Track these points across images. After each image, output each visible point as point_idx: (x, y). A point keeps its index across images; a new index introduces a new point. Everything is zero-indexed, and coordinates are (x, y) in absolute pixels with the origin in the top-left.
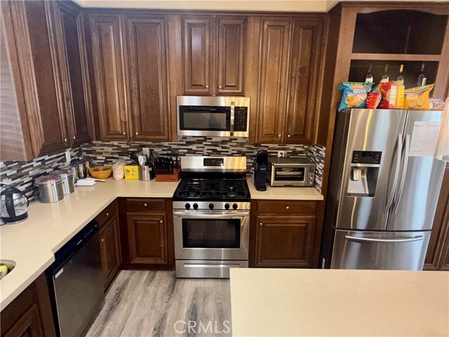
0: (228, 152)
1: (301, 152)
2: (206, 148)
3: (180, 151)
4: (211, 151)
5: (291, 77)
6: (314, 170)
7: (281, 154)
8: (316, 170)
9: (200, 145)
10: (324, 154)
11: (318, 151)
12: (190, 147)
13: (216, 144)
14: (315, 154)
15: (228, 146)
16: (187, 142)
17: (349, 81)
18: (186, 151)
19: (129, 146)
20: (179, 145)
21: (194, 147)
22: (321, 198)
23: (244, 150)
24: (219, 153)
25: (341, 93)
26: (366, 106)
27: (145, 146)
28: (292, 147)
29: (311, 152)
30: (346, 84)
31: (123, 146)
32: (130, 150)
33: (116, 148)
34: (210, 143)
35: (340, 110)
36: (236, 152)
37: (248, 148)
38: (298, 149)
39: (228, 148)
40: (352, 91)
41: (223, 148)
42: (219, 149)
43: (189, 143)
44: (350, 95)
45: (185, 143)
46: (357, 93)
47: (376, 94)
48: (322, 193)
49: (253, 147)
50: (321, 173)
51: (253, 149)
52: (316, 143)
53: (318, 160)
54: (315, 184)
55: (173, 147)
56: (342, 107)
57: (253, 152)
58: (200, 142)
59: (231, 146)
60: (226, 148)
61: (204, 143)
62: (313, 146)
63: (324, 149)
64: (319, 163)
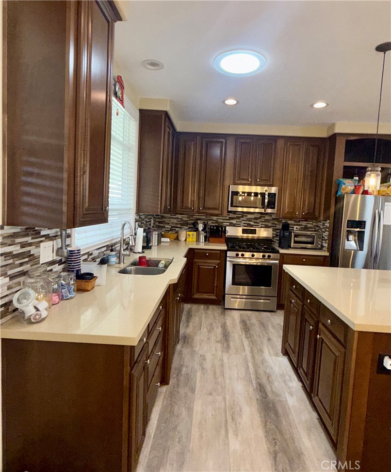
0: (258, 225)
1: (311, 228)
2: (243, 222)
3: (224, 224)
4: (246, 225)
5: (304, 176)
6: (323, 239)
7: (297, 228)
8: (323, 237)
9: (239, 220)
10: (328, 225)
11: (324, 224)
12: (231, 221)
14: (321, 227)
16: (229, 218)
17: (343, 178)
18: (228, 224)
19: (188, 219)
20: (224, 219)
21: (234, 222)
22: (327, 254)
23: (270, 224)
24: (252, 226)
25: (338, 185)
26: (354, 192)
27: (200, 219)
28: (304, 223)
29: (318, 226)
30: (341, 180)
31: (184, 219)
32: (189, 222)
33: (179, 220)
34: (246, 219)
35: (338, 195)
36: (264, 226)
37: (272, 223)
38: (309, 225)
39: (259, 223)
40: (345, 184)
41: (255, 223)
42: (252, 223)
44: (343, 186)
45: (228, 218)
46: (348, 185)
47: (360, 186)
48: (328, 251)
49: (276, 223)
50: (326, 238)
51: (276, 224)
52: (322, 219)
53: (324, 230)
54: (322, 246)
55: (219, 221)
56: (339, 193)
57: (276, 227)
58: (238, 218)
59: (261, 222)
60: (257, 223)
61: (241, 219)
62: (320, 222)
63: (328, 221)
64: (324, 232)
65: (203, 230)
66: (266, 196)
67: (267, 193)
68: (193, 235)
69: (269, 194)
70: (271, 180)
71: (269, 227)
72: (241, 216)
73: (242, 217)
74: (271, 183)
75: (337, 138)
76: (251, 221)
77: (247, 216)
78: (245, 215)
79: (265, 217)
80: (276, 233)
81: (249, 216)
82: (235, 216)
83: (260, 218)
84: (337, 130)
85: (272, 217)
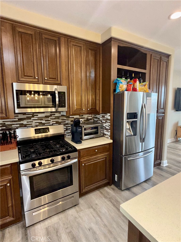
0: (49, 123)
2: (34, 121)
4: (38, 124)
8: (104, 127)
9: (30, 120)
10: (109, 118)
11: (103, 117)
12: (22, 122)
14: (101, 119)
15: (49, 119)
18: (18, 125)
20: (12, 121)
21: (25, 122)
23: (60, 121)
24: (43, 124)
28: (86, 116)
29: (97, 118)
34: (37, 118)
35: (116, 93)
36: (55, 123)
37: (62, 119)
38: (89, 118)
39: (50, 121)
41: (46, 121)
42: (43, 122)
43: (20, 120)
45: (17, 120)
47: (131, 85)
48: (111, 139)
49: (65, 118)
50: (107, 128)
51: (65, 120)
52: (101, 113)
58: (29, 118)
59: (52, 119)
60: (48, 121)
61: (32, 119)
62: (99, 115)
63: (109, 114)
64: (105, 123)
66: (57, 95)
67: (56, 92)
69: (59, 93)
70: (59, 79)
71: (59, 123)
72: (31, 116)
73: (33, 116)
74: (59, 82)
75: (112, 42)
76: (42, 120)
77: (37, 115)
78: (35, 114)
79: (55, 115)
80: (66, 127)
81: (40, 115)
82: (25, 116)
83: (51, 116)
84: (115, 34)
85: (62, 114)
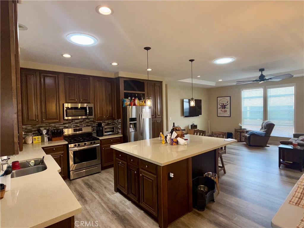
0: (82, 126)
1: (111, 123)
2: (73, 125)
3: (60, 127)
4: (75, 126)
5: (106, 97)
6: (117, 128)
7: (104, 124)
8: (118, 127)
10: (120, 121)
11: (118, 121)
12: (65, 125)
13: (77, 123)
14: (116, 122)
16: (63, 123)
17: (125, 98)
18: (63, 127)
19: (32, 128)
20: (60, 125)
21: (67, 125)
22: (122, 136)
23: (89, 124)
24: (78, 127)
25: (123, 102)
26: (130, 105)
27: (42, 127)
28: (107, 122)
29: (114, 122)
30: (125, 99)
31: (28, 128)
32: (33, 129)
33: (24, 129)
34: (74, 123)
35: (123, 107)
36: (86, 126)
38: (109, 122)
39: (83, 124)
40: (126, 101)
42: (78, 125)
43: (64, 124)
44: (126, 102)
45: (62, 124)
46: (127, 102)
47: (132, 102)
48: (122, 134)
49: (92, 123)
50: (120, 128)
53: (118, 124)
54: (118, 132)
55: (56, 126)
56: (124, 106)
57: (92, 125)
58: (70, 123)
59: (84, 123)
60: (81, 124)
61: (72, 123)
62: (115, 120)
63: (120, 119)
64: (119, 125)
65: (46, 134)
66: (87, 109)
67: (87, 107)
68: (38, 138)
69: (89, 108)
71: (89, 126)
72: (71, 121)
74: (89, 101)
75: (120, 79)
76: (78, 124)
77: (75, 121)
78: (73, 120)
79: (86, 120)
80: (93, 129)
81: (76, 121)
82: (67, 122)
83: (83, 121)
84: (120, 76)
85: (90, 120)
